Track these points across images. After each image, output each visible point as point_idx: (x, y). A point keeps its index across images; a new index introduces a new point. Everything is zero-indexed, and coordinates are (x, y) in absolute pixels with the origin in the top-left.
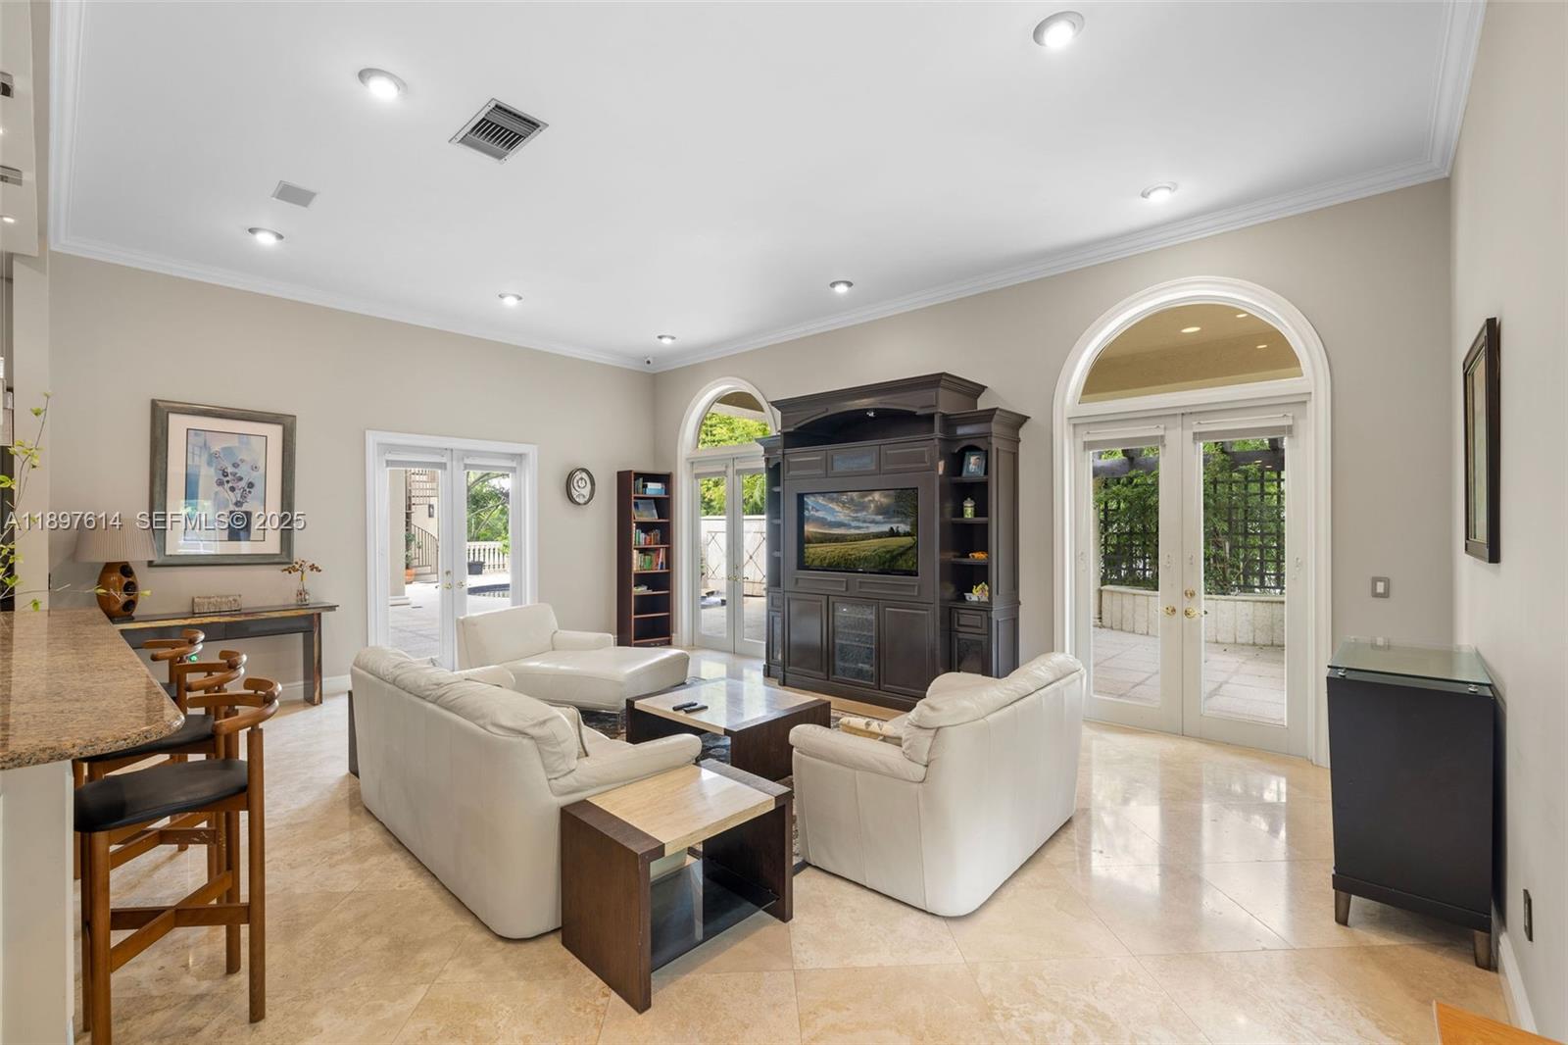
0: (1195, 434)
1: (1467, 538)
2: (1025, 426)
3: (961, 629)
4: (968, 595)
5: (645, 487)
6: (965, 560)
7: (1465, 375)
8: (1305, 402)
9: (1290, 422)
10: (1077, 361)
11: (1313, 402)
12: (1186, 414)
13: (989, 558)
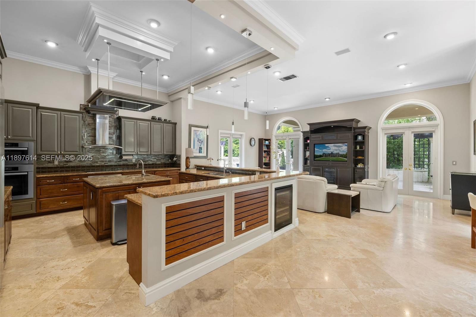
0: (412, 132)
1: (474, 152)
2: (371, 129)
3: (357, 173)
4: (357, 166)
5: (265, 142)
6: (356, 158)
7: (474, 124)
8: (438, 126)
9: (434, 130)
10: (384, 116)
11: (440, 126)
12: (409, 128)
13: (365, 158)
